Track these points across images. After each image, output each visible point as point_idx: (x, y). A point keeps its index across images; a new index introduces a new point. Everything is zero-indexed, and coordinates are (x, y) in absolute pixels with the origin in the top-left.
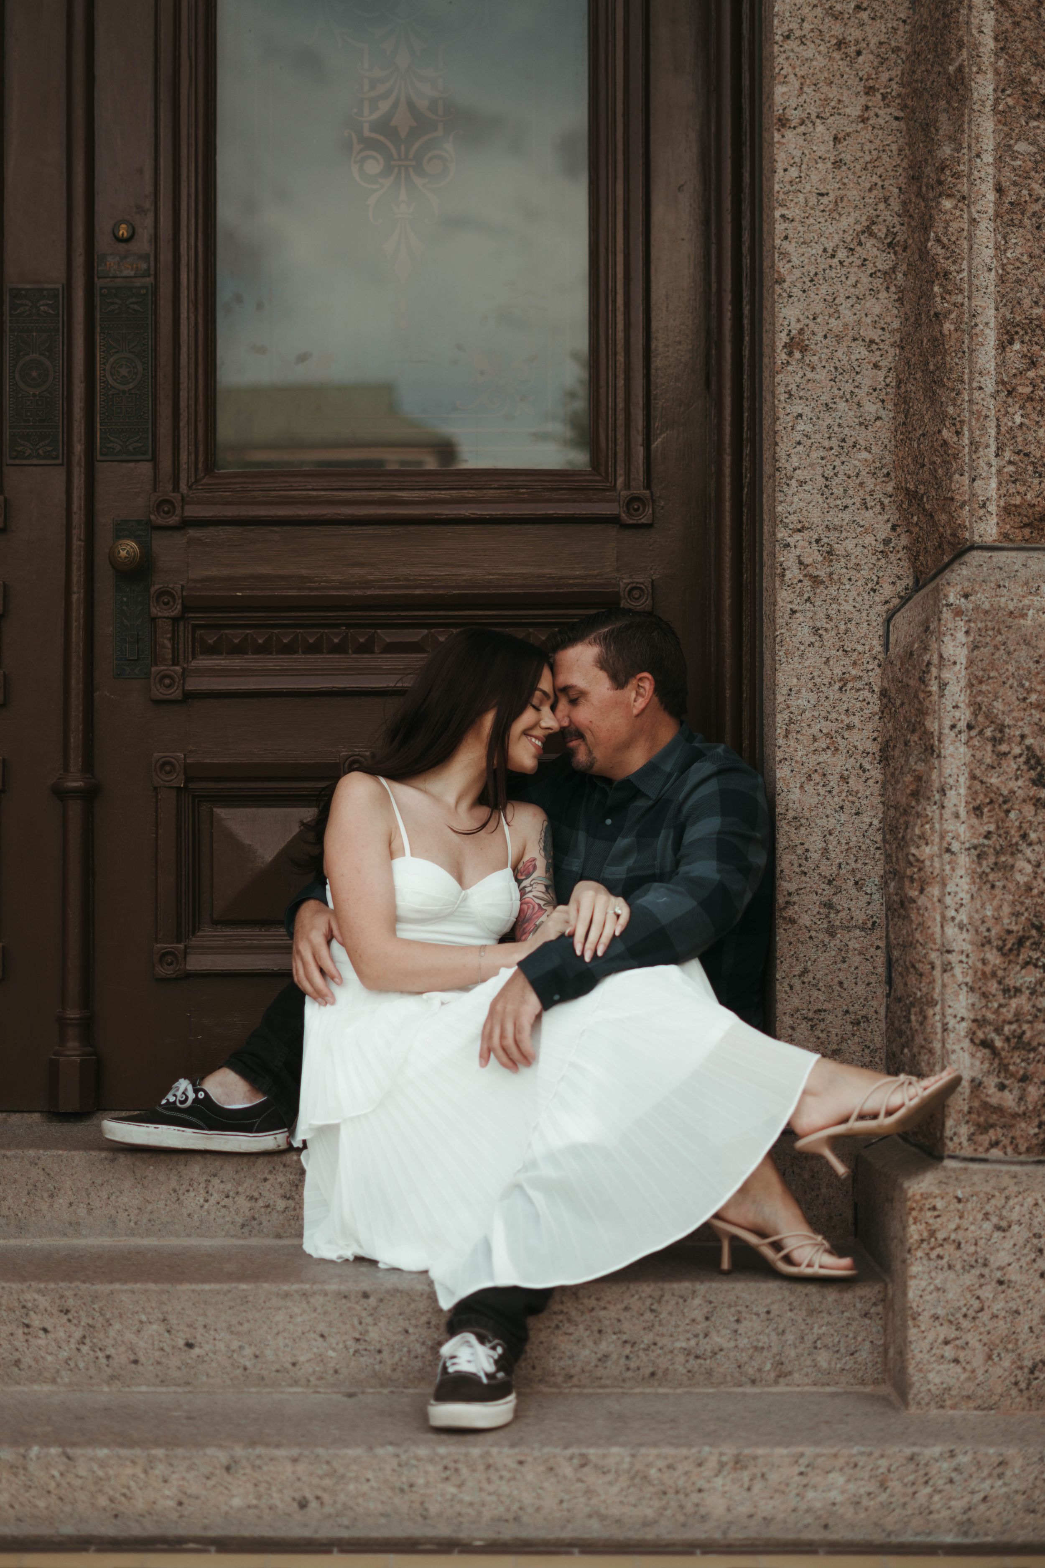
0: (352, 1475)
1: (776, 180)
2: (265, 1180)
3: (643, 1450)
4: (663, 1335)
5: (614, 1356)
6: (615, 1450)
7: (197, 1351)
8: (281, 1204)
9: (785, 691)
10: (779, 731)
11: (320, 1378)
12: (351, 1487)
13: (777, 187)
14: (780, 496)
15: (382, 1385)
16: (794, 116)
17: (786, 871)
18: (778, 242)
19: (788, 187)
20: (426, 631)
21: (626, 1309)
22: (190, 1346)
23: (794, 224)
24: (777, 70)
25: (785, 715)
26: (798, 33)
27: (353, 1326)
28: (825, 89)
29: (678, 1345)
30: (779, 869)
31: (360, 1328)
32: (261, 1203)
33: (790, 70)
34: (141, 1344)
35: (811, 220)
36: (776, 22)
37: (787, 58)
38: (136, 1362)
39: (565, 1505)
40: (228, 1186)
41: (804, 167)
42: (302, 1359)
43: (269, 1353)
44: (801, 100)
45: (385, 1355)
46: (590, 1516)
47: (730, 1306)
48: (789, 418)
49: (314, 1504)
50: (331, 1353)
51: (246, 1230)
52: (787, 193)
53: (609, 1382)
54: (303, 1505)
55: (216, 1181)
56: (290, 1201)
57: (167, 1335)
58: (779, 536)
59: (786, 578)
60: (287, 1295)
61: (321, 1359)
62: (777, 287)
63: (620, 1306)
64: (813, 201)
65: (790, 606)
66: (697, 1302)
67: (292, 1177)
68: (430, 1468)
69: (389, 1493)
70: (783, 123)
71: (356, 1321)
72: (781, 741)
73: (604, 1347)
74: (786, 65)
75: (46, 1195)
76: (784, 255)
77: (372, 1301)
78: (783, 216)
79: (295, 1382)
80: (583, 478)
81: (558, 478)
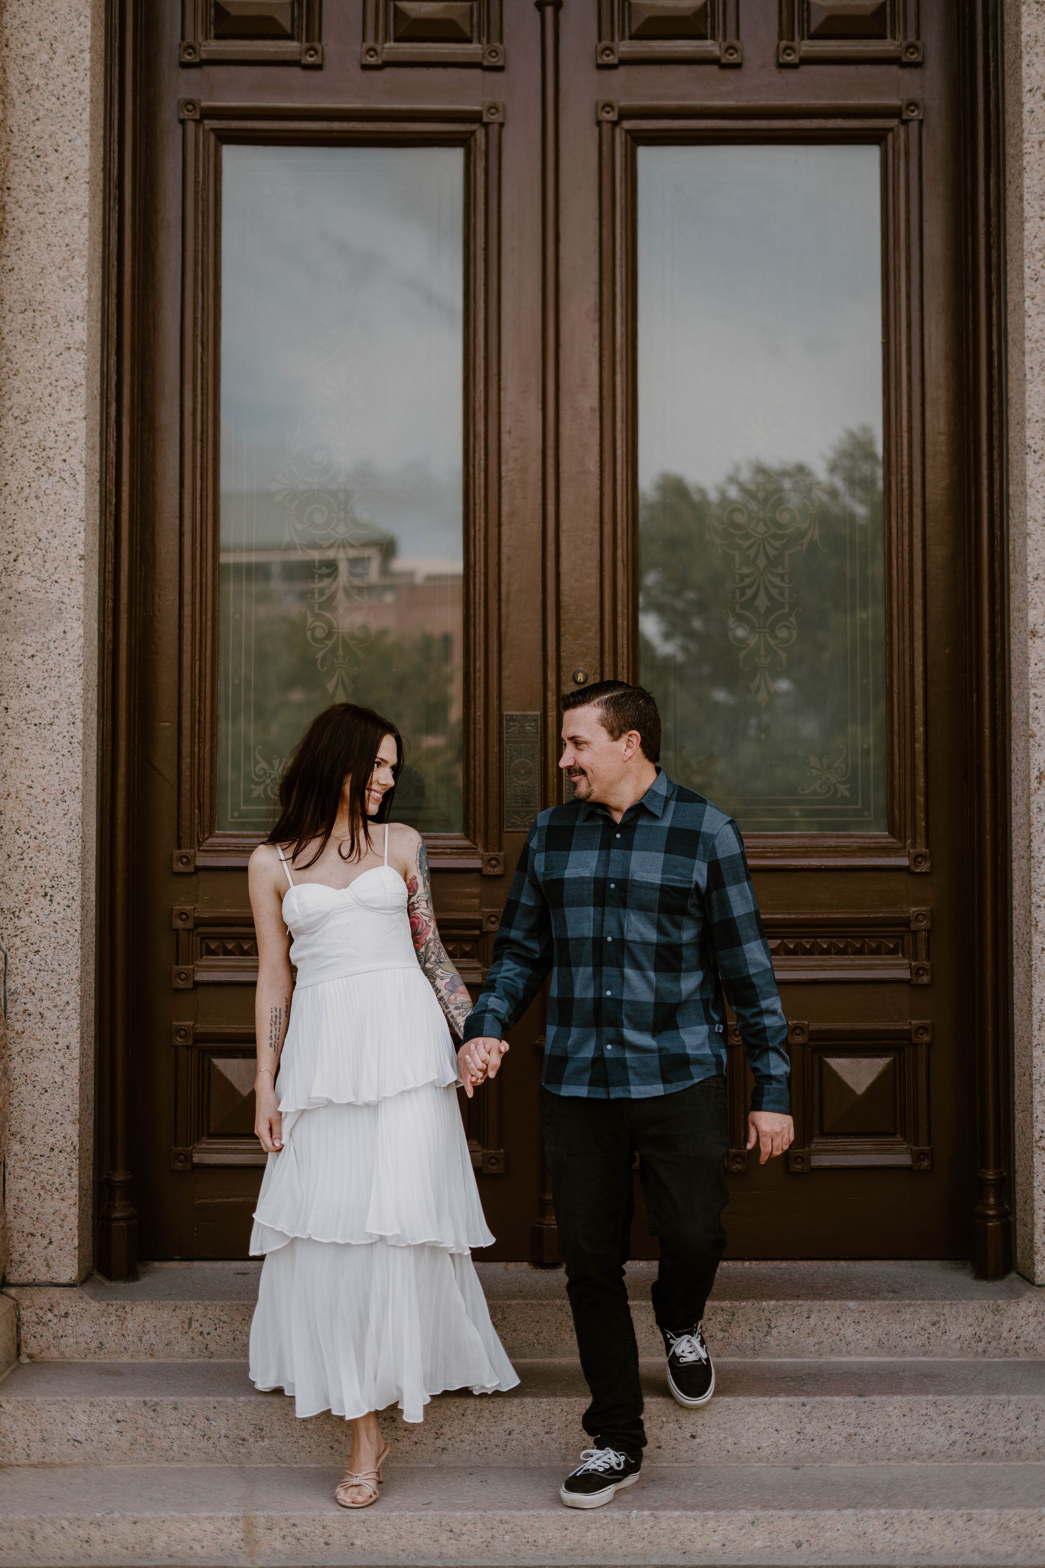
0: (829, 1527)
1: (1030, 671)
2: (710, 1319)
3: (1005, 1511)
4: (990, 1429)
5: (960, 1442)
6: (988, 1511)
7: (698, 1440)
8: (720, 1335)
9: (1038, 1000)
10: (1034, 1026)
11: (776, 1457)
12: (828, 1534)
13: (1030, 675)
14: (1034, 875)
15: (814, 1462)
16: (1042, 630)
17: (1040, 1117)
18: (1031, 711)
19: (1038, 675)
20: (779, 941)
21: (967, 1412)
22: (693, 1437)
24: (1030, 600)
25: (1039, 1016)
26: (1043, 576)
27: (796, 1424)
29: (999, 1435)
30: (1035, 1115)
31: (800, 1425)
33: (1038, 600)
34: (663, 1436)
36: (1029, 569)
37: (1037, 592)
38: (659, 1447)
39: (958, 1544)
42: (764, 1445)
43: (743, 1441)
45: (816, 1442)
46: (973, 1551)
47: (1032, 1410)
48: (1040, 824)
49: (805, 1545)
50: (782, 1441)
52: (1037, 679)
53: (956, 1459)
54: (799, 1545)
56: (726, 1333)
57: (679, 1430)
58: (1034, 900)
59: (1039, 928)
60: (754, 1405)
61: (776, 1445)
62: (1031, 740)
63: (963, 1411)
65: (1041, 946)
66: (1011, 1408)
67: (727, 1317)
68: (876, 1522)
69: (851, 1538)
70: (1034, 634)
71: (798, 1421)
72: (1036, 1033)
73: (953, 1437)
74: (1036, 597)
75: (568, 1329)
76: (1036, 719)
77: (808, 1408)
78: (1035, 694)
79: (760, 1460)
80: (884, 840)
81: (867, 840)
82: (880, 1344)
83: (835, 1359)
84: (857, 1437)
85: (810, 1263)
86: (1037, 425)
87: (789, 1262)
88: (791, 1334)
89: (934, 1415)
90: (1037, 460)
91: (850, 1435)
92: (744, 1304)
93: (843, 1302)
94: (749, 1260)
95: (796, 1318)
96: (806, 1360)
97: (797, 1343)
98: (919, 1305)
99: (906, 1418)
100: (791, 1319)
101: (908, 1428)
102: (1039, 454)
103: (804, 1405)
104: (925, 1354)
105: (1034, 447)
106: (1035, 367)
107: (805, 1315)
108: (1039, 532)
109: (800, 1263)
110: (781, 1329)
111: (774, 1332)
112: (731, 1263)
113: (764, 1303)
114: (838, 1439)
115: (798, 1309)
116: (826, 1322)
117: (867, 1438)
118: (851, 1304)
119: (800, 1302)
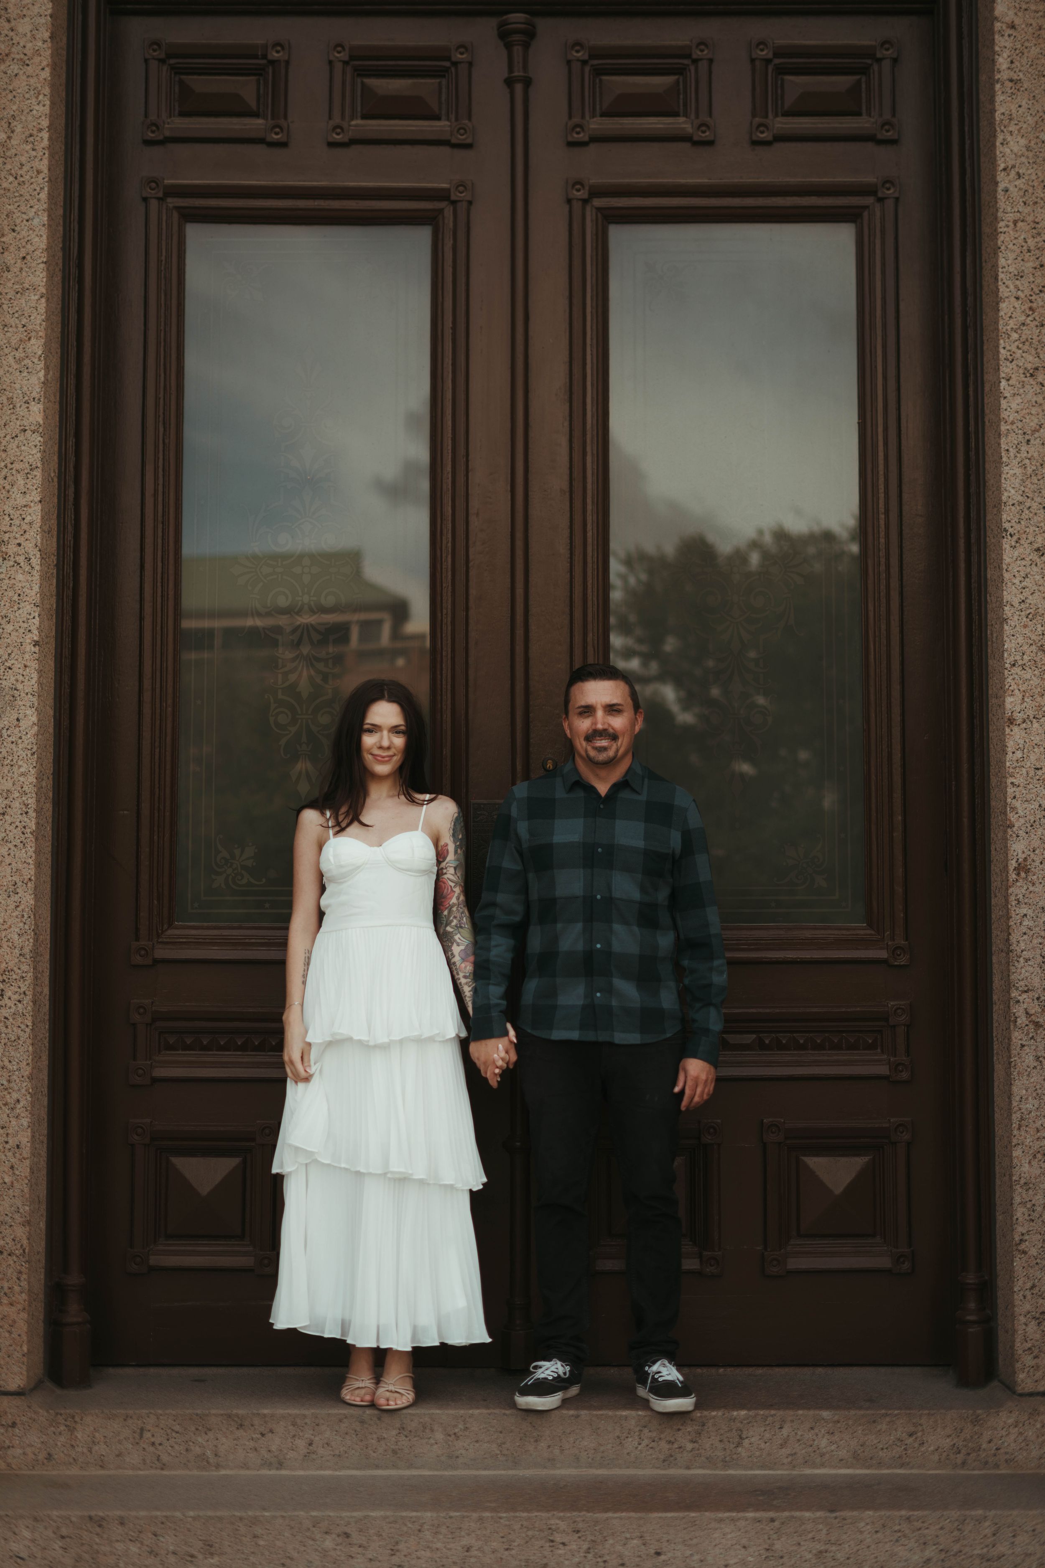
1: (1008, 759)
2: (679, 1430)
4: (965, 1546)
5: (934, 1560)
7: (663, 1557)
8: (689, 1446)
9: (1018, 1098)
10: (1014, 1125)
13: (1008, 764)
14: (1013, 969)
16: (1019, 717)
17: (1020, 1219)
18: (1009, 800)
19: (1015, 764)
20: (754, 1036)
21: (942, 1528)
22: (658, 1554)
23: (1020, 788)
24: (1007, 687)
25: (1018, 1115)
26: (1020, 662)
27: (764, 1541)
28: (1039, 699)
29: (976, 1552)
30: (1015, 1217)
31: (769, 1541)
32: (676, 1446)
33: (1015, 687)
34: (626, 1553)
35: (1031, 786)
36: (1006, 655)
37: (1014, 679)
38: (623, 1565)
40: (654, 1434)
41: (1025, 750)
43: (710, 1559)
44: (1023, 706)
45: (785, 1560)
47: (1009, 1527)
48: (1018, 917)
50: (750, 1559)
51: (666, 1463)
52: (1015, 768)
55: (646, 1431)
56: (695, 1444)
57: (643, 1547)
58: (1013, 995)
59: (1018, 1023)
60: (721, 1520)
62: (1009, 830)
63: (938, 1527)
64: (1032, 773)
65: (1020, 1042)
66: (987, 1524)
67: (697, 1428)
70: (1011, 721)
71: (766, 1537)
72: (1015, 1132)
73: (928, 1553)
74: (1013, 683)
75: (532, 1440)
76: (1013, 809)
77: (776, 1524)
78: (1012, 783)
80: (862, 932)
81: (844, 932)
82: (855, 1456)
83: (808, 1471)
84: (828, 1554)
85: (787, 1369)
86: (1013, 508)
87: (765, 1369)
88: (763, 1446)
89: (907, 1532)
90: (1013, 544)
91: (821, 1552)
92: (714, 1413)
93: (817, 1412)
94: (723, 1366)
95: (768, 1428)
96: (779, 1472)
97: (769, 1454)
98: (896, 1415)
99: (879, 1535)
100: (763, 1429)
101: (880, 1545)
102: (1015, 538)
103: (772, 1520)
104: (902, 1466)
105: (1011, 530)
106: (1011, 449)
107: (778, 1426)
108: (1016, 618)
109: (777, 1370)
110: (753, 1440)
111: (746, 1442)
112: (705, 1370)
113: (735, 1413)
114: (809, 1556)
115: (770, 1419)
116: (799, 1433)
117: (839, 1556)
118: (825, 1414)
119: (773, 1412)
